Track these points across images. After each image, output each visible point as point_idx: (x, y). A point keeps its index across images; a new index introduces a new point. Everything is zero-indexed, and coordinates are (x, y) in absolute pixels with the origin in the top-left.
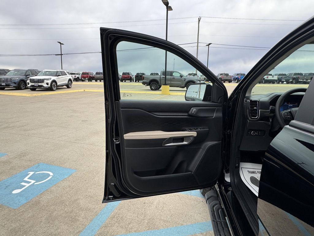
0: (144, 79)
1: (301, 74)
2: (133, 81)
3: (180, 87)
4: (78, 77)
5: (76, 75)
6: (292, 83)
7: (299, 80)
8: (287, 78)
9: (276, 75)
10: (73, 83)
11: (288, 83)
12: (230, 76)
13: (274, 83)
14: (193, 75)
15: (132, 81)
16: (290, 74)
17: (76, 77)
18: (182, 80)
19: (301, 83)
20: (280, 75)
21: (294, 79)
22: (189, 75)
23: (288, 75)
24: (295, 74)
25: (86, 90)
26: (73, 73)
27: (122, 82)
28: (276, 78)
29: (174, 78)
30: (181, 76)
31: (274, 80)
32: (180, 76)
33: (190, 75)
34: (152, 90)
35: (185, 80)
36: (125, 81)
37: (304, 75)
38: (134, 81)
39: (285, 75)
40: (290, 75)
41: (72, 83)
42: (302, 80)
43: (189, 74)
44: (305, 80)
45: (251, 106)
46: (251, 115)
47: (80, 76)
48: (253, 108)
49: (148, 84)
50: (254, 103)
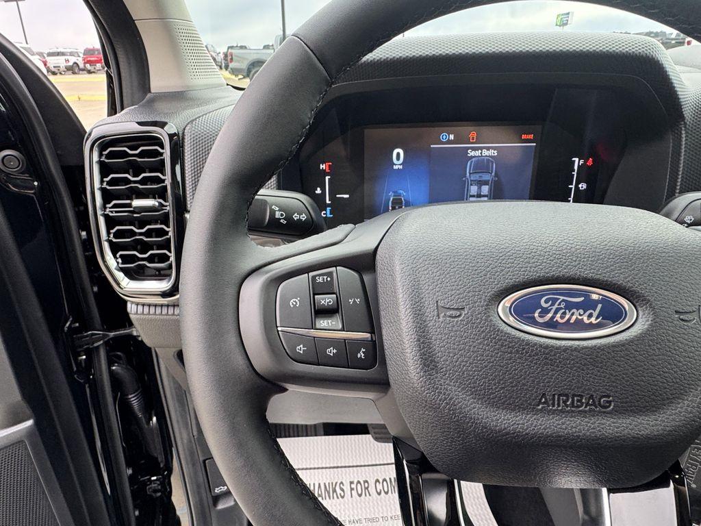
0: (232, 59)
2: (221, 69)
4: (75, 63)
5: (69, 58)
17: (71, 64)
26: (59, 50)
38: (224, 68)
45: (109, 183)
46: (122, 264)
47: (80, 59)
48: (129, 205)
49: (245, 74)
50: (141, 155)
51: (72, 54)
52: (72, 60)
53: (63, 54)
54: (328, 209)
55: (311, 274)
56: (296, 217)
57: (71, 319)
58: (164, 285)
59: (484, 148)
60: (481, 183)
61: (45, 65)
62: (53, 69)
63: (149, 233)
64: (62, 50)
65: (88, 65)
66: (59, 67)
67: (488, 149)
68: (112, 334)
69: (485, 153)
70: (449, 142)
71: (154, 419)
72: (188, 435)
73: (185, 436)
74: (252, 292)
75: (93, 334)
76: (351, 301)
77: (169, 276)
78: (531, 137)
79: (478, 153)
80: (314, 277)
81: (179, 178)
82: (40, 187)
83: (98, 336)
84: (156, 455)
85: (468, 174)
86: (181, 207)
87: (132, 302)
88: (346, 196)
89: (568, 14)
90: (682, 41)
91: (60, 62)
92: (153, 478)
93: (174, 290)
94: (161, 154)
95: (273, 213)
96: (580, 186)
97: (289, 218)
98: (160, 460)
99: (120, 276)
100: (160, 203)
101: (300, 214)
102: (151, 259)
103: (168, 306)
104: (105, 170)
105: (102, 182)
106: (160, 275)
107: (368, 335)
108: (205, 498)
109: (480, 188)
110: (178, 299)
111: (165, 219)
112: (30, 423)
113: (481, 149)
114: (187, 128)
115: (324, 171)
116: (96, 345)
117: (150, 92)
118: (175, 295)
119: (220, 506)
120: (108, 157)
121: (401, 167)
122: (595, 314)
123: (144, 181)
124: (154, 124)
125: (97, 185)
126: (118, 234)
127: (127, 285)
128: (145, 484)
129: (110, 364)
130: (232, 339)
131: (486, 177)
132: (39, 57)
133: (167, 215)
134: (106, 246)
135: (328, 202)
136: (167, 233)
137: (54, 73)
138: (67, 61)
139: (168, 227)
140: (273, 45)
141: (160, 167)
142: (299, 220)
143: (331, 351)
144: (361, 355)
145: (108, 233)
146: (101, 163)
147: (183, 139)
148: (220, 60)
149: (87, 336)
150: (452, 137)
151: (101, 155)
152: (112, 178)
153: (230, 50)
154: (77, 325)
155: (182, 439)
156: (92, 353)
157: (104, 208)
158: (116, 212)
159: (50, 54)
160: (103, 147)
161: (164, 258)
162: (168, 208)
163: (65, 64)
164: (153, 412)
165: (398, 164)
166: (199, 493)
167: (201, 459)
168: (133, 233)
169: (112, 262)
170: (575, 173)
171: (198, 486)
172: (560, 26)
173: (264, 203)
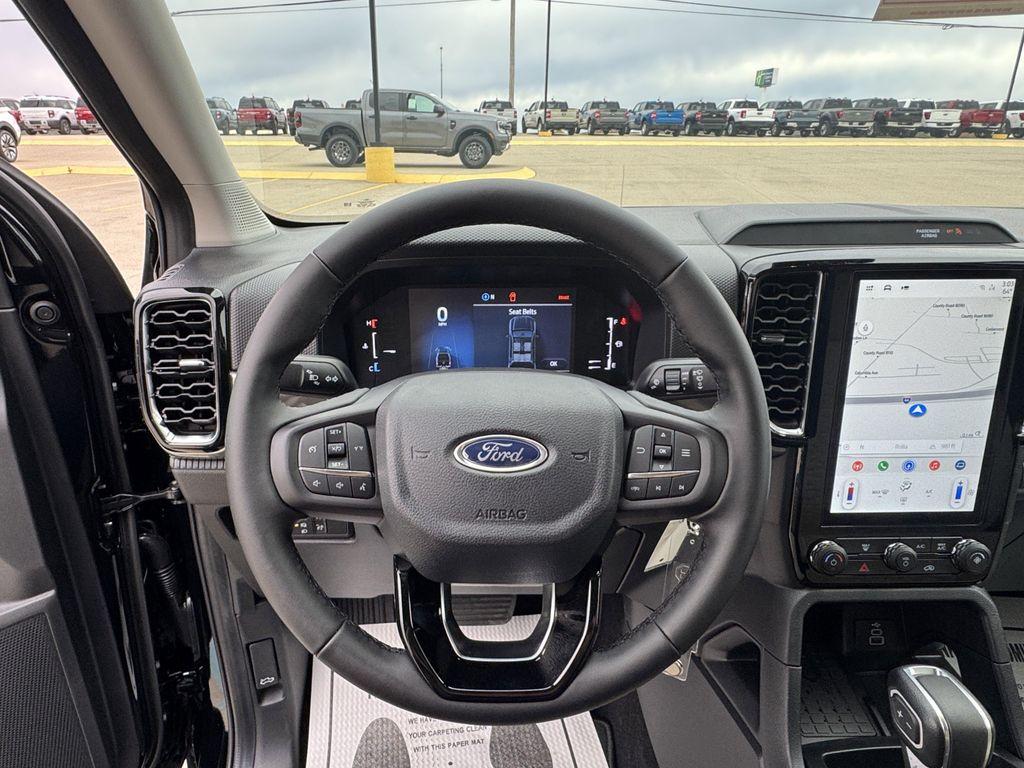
0: (300, 122)
1: (846, 103)
2: (285, 132)
3: (438, 153)
4: (64, 118)
5: (55, 110)
6: (817, 133)
7: (840, 124)
8: (805, 116)
9: (769, 105)
10: (21, 143)
11: (805, 133)
12: (624, 110)
13: (762, 134)
14: (499, 106)
15: (280, 131)
16: (814, 102)
17: (57, 118)
18: (439, 125)
19: (845, 132)
20: (782, 105)
21: (824, 119)
22: (484, 107)
23: (805, 108)
24: (831, 103)
25: (76, 170)
26: (39, 98)
27: (244, 134)
28: (768, 116)
29: (412, 118)
30: (440, 112)
31: (764, 122)
32: (435, 111)
33: (489, 107)
34: (335, 163)
35: (452, 127)
36: (255, 133)
37: (854, 105)
38: (289, 132)
39: (797, 105)
40: (812, 106)
41: (16, 141)
42: (847, 125)
43: (485, 103)
44: (855, 125)
45: (157, 344)
46: (168, 419)
47: (72, 111)
48: (176, 364)
49: (319, 143)
50: (187, 318)
51: (59, 104)
52: (60, 113)
53: (45, 104)
54: (376, 364)
55: (326, 428)
56: (328, 379)
57: (99, 480)
58: (208, 440)
59: (524, 307)
60: (523, 341)
61: (18, 119)
62: (30, 126)
63: (194, 391)
64: (45, 98)
65: (85, 121)
66: (39, 122)
67: (528, 308)
68: (143, 498)
69: (525, 312)
70: (490, 301)
71: (189, 600)
72: (230, 614)
73: (225, 614)
74: (280, 442)
75: (121, 497)
76: (356, 448)
77: (214, 431)
78: (567, 298)
79: (518, 312)
80: (328, 431)
81: (224, 334)
82: (74, 339)
83: (128, 500)
84: (189, 645)
85: (510, 332)
86: (226, 366)
87: (176, 457)
88: (394, 352)
89: (772, 70)
90: (917, 112)
91: (41, 114)
92: (185, 674)
93: (220, 443)
94: (208, 317)
95: (307, 375)
96: (617, 343)
97: (322, 380)
98: (194, 649)
99: (165, 431)
100: (206, 362)
101: (332, 376)
102: (195, 415)
103: (211, 460)
104: (153, 331)
105: (150, 342)
106: (204, 430)
107: (369, 473)
108: (247, 694)
109: (522, 345)
110: (224, 452)
111: (210, 378)
112: (51, 593)
113: (522, 308)
114: (233, 294)
115: (370, 327)
116: (124, 509)
117: (195, 246)
118: (218, 450)
119: (266, 703)
120: (156, 319)
121: (445, 324)
122: (518, 455)
123: (190, 342)
124: (202, 290)
125: (145, 345)
126: (164, 392)
127: (171, 439)
128: (174, 682)
129: (139, 533)
130: (264, 476)
131: (528, 335)
132: (9, 110)
133: (212, 373)
134: (152, 402)
135: (375, 357)
136: (212, 390)
137: (31, 132)
138: (51, 114)
139: (214, 384)
140: (360, 102)
141: (207, 329)
142: (331, 382)
143: (339, 485)
144: (362, 488)
145: (155, 390)
146: (150, 326)
147: (229, 301)
148: (283, 120)
149: (115, 499)
150: (493, 297)
151: (149, 318)
152: (160, 339)
153: (297, 109)
154: (104, 486)
155: (221, 617)
156: (120, 518)
157: (151, 366)
158: (163, 371)
159: (25, 104)
160: (151, 311)
161: (209, 414)
162: (214, 367)
163: (49, 119)
164: (188, 592)
165: (442, 322)
166: (241, 686)
167: (244, 643)
168: (178, 391)
169: (158, 418)
170: (611, 332)
171: (240, 678)
172: (761, 86)
173: (299, 368)
